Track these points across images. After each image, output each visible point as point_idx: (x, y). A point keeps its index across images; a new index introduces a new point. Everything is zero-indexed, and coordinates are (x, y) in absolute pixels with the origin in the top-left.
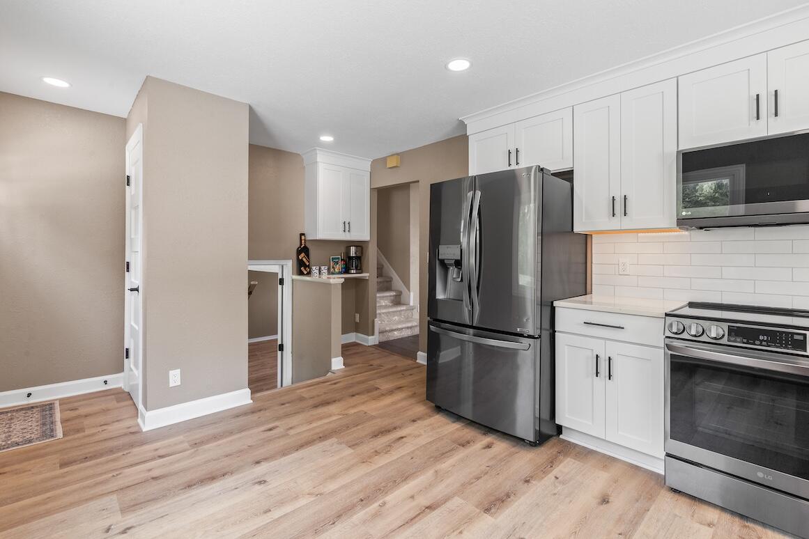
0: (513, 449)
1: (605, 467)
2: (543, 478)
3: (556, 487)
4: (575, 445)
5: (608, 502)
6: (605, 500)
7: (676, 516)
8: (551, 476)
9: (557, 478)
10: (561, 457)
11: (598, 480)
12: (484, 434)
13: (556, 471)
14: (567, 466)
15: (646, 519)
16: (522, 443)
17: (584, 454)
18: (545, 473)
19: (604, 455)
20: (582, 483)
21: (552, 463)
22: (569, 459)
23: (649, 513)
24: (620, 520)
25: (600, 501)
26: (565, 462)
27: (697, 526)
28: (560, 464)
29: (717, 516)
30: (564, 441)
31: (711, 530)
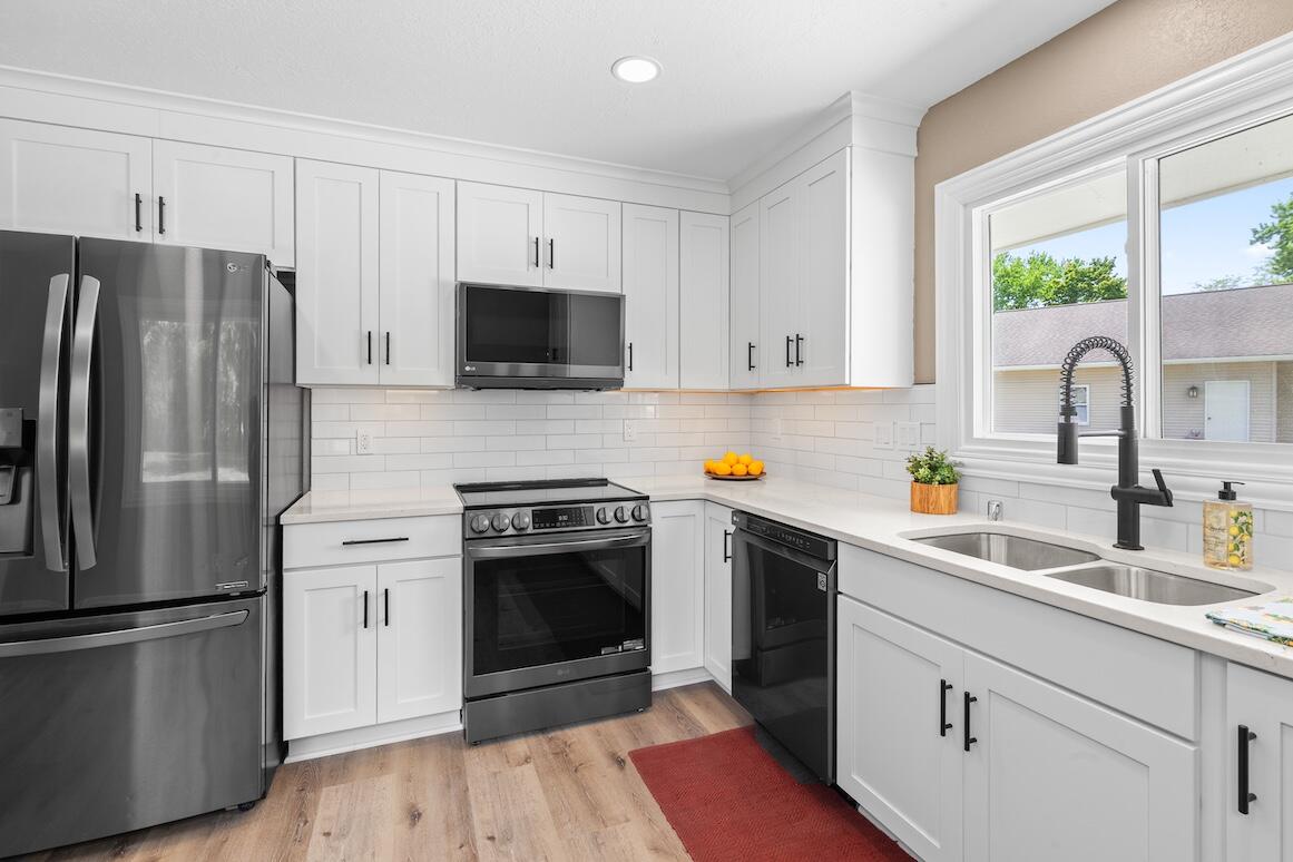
0: (211, 842)
1: (383, 768)
2: (305, 851)
3: (336, 850)
4: (319, 761)
5: (420, 815)
6: (414, 816)
7: (495, 774)
8: (316, 838)
9: (327, 834)
10: (310, 796)
11: (386, 794)
12: (116, 855)
13: (319, 825)
14: (330, 803)
15: (472, 803)
16: (221, 816)
17: (340, 766)
18: (303, 840)
19: (370, 750)
20: (370, 814)
21: (302, 815)
22: (324, 789)
23: (471, 791)
24: (449, 828)
25: (408, 822)
26: (322, 799)
27: (518, 769)
28: (316, 809)
29: (525, 746)
30: (296, 765)
31: (531, 766)
